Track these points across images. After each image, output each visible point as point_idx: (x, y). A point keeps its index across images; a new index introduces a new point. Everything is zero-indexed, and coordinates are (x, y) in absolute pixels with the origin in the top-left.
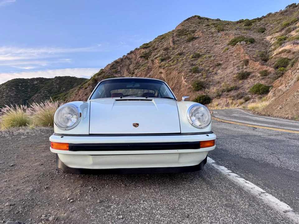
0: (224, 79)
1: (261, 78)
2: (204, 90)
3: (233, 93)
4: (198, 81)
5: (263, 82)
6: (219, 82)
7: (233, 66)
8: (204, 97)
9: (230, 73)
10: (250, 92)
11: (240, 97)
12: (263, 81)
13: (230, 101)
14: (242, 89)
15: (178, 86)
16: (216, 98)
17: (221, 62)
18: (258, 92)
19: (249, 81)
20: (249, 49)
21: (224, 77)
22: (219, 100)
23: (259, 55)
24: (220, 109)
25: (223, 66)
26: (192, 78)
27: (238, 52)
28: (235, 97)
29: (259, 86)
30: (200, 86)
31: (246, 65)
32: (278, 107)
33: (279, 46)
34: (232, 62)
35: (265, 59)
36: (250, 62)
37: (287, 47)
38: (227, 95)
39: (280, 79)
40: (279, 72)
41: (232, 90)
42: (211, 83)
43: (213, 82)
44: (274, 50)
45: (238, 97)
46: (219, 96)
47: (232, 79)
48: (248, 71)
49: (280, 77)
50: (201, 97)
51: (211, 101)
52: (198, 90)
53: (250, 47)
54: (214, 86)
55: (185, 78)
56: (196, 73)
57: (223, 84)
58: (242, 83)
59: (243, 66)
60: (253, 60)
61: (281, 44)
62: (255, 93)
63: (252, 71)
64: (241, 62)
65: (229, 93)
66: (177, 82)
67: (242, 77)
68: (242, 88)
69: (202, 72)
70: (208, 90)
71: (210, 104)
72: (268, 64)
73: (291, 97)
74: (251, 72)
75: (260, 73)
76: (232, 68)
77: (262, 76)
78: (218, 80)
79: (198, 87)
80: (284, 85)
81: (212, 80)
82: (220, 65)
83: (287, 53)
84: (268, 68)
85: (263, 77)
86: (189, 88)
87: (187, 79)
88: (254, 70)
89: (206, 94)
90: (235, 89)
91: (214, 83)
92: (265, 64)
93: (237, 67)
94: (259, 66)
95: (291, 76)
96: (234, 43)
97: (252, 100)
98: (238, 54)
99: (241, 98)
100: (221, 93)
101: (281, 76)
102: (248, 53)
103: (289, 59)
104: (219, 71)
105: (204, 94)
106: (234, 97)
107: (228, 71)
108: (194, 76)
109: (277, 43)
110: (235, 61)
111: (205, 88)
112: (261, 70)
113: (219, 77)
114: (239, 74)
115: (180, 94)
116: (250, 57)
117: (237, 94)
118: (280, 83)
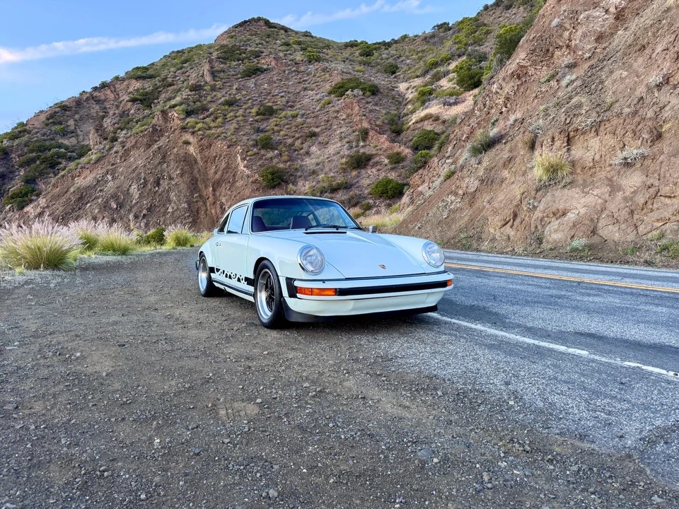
0: (324, 166)
1: (390, 166)
2: (287, 188)
3: (341, 195)
4: (273, 167)
5: (393, 176)
6: (314, 172)
7: (340, 141)
9: (334, 155)
10: (371, 194)
11: (353, 202)
12: (393, 174)
14: (358, 187)
15: (229, 175)
17: (317, 130)
18: (385, 195)
19: (369, 172)
20: (369, 106)
21: (324, 162)
23: (386, 121)
25: (320, 139)
26: (261, 159)
27: (349, 111)
29: (387, 183)
30: (277, 179)
31: (364, 140)
32: (416, 225)
33: (421, 106)
34: (338, 132)
35: (396, 130)
36: (371, 133)
37: (434, 108)
39: (420, 171)
40: (420, 158)
41: (339, 189)
42: (299, 174)
43: (302, 171)
44: (413, 112)
45: (350, 203)
47: (339, 166)
48: (368, 153)
49: (420, 168)
52: (274, 187)
53: (370, 102)
54: (306, 180)
55: (243, 159)
56: (268, 150)
57: (321, 176)
58: (358, 177)
59: (358, 141)
60: (376, 131)
61: (423, 103)
62: (381, 197)
63: (374, 152)
64: (355, 134)
65: (333, 195)
66: (228, 167)
67: (358, 163)
68: (357, 185)
69: (280, 147)
70: (294, 188)
72: (402, 139)
73: (435, 210)
74: (373, 155)
75: (388, 157)
76: (339, 145)
77: (391, 163)
78: (312, 167)
79: (273, 179)
80: (427, 184)
81: (301, 166)
82: (314, 135)
83: (433, 121)
84: (402, 148)
85: (393, 166)
86: (255, 181)
87: (248, 161)
88: (377, 150)
90: (346, 188)
91: (305, 174)
92: (396, 140)
93: (348, 142)
94: (387, 144)
95: (437, 169)
96: (340, 90)
97: (375, 209)
98: (348, 116)
99: (355, 205)
100: (318, 194)
101: (423, 166)
102: (367, 115)
103: (436, 134)
104: (314, 149)
107: (331, 149)
108: (264, 155)
109: (418, 99)
110: (344, 129)
111: (287, 183)
112: (390, 152)
113: (314, 161)
114: (352, 157)
115: (234, 193)
116: (371, 124)
117: (348, 197)
118: (421, 179)
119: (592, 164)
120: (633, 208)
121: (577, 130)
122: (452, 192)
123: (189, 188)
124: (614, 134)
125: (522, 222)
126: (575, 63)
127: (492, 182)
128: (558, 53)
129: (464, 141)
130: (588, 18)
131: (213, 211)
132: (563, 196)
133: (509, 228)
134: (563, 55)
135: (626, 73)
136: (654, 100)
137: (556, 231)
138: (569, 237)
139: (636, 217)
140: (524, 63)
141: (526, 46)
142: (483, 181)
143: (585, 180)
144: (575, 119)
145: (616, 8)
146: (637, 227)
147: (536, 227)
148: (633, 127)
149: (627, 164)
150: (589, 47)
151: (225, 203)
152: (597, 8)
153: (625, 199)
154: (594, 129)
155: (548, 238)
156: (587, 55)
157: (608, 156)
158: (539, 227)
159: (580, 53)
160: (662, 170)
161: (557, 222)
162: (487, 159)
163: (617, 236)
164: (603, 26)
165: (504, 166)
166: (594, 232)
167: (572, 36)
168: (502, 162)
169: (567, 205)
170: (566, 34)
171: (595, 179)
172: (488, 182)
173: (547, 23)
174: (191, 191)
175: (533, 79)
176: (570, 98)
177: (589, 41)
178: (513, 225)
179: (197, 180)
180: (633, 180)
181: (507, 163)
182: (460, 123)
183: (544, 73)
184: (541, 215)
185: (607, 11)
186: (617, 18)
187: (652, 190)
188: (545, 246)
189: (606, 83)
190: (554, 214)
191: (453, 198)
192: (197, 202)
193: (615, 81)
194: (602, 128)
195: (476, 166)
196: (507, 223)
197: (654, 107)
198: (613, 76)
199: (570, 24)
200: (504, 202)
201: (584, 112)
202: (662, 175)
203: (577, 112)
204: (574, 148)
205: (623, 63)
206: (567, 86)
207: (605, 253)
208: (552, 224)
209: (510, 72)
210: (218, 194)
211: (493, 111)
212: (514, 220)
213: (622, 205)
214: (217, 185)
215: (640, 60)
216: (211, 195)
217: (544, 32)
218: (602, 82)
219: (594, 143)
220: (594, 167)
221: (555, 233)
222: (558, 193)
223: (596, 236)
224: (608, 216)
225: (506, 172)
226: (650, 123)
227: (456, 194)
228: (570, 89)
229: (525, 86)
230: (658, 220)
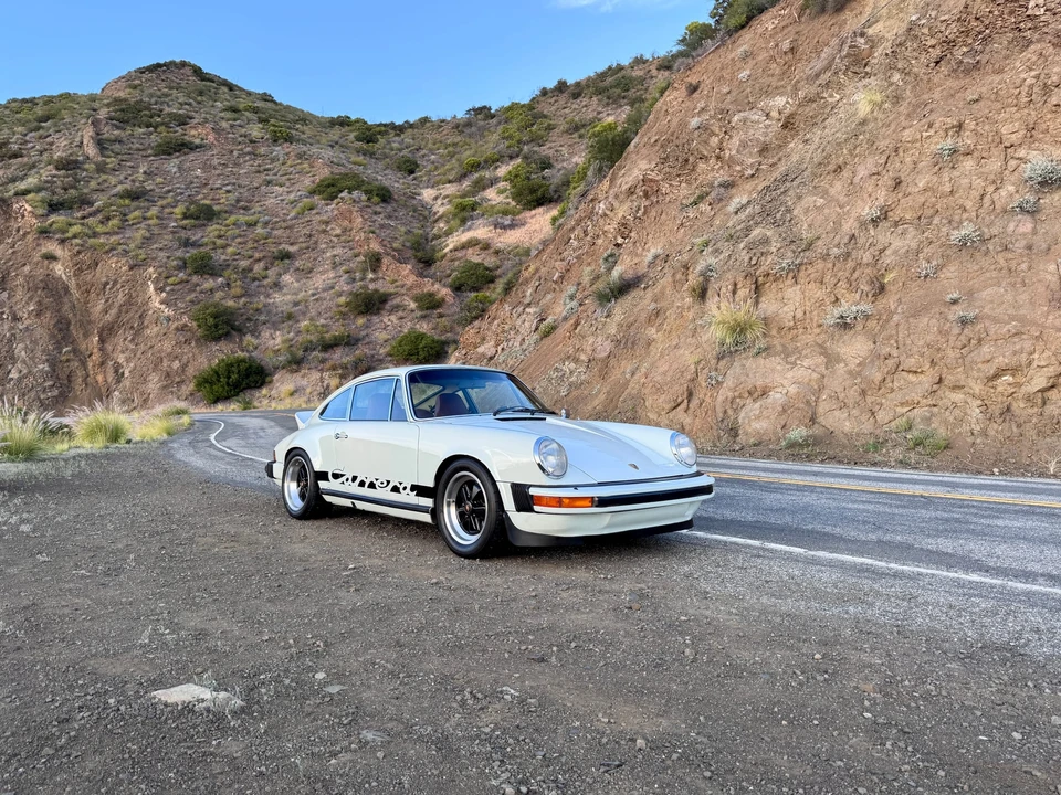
0: (307, 307)
1: (418, 314)
2: (241, 340)
3: (339, 356)
4: (216, 305)
5: (424, 327)
6: (290, 317)
7: (333, 268)
8: (243, 366)
9: (324, 290)
10: (391, 355)
12: (425, 325)
13: (334, 382)
14: (368, 343)
15: (133, 315)
16: (285, 371)
17: (292, 249)
18: (414, 357)
19: (385, 320)
20: (380, 219)
21: (306, 301)
22: (297, 377)
23: (408, 244)
24: (304, 406)
25: (298, 263)
26: (191, 291)
27: (346, 223)
28: (347, 368)
29: (416, 338)
30: (222, 325)
31: (374, 271)
33: (460, 226)
34: (328, 254)
35: (426, 261)
36: (385, 261)
37: (481, 231)
38: (323, 361)
39: (477, 323)
40: (475, 304)
41: (337, 345)
42: (263, 318)
43: (269, 312)
44: (448, 233)
45: (356, 368)
46: (296, 364)
47: (334, 309)
48: (382, 291)
49: (476, 318)
50: (231, 365)
51: (268, 379)
52: (217, 339)
53: (380, 213)
54: (276, 329)
55: (160, 290)
56: (207, 276)
57: (304, 324)
58: (367, 327)
59: (364, 271)
60: (394, 257)
61: (463, 221)
62: (405, 360)
63: (392, 290)
64: (358, 259)
65: (327, 356)
66: (130, 302)
67: (366, 306)
68: (367, 340)
69: (227, 273)
70: (255, 341)
71: (264, 391)
72: (435, 273)
74: (391, 294)
75: (416, 299)
76: (331, 274)
77: (420, 308)
78: (286, 308)
79: (216, 326)
81: (265, 306)
82: (286, 256)
83: (481, 249)
84: (437, 286)
85: (424, 313)
86: (183, 328)
87: (168, 293)
88: (397, 287)
89: (245, 354)
90: (348, 344)
91: (274, 319)
92: (425, 273)
93: (347, 272)
94: (412, 279)
95: (508, 321)
96: (330, 189)
98: (345, 231)
100: (301, 353)
101: (480, 316)
102: (377, 231)
103: (487, 269)
104: (287, 278)
105: (241, 354)
106: (344, 367)
107: (319, 281)
108: (198, 285)
109: (455, 216)
110: (338, 251)
111: (240, 331)
112: (417, 291)
113: (288, 298)
114: (356, 295)
115: (142, 347)
116: (385, 246)
117: (353, 359)
118: (479, 335)
119: (792, 323)
120: (863, 386)
121: (768, 274)
122: (569, 357)
123: (53, 336)
124: (822, 282)
125: (701, 404)
126: (733, 182)
127: (633, 343)
128: (702, 165)
129: (556, 282)
130: (745, 121)
131: (100, 378)
132: (757, 367)
133: (682, 412)
134: (713, 170)
135: (822, 200)
136: (870, 240)
137: (758, 418)
138: (779, 427)
139: (869, 399)
140: (652, 175)
141: (644, 151)
142: (619, 342)
143: (784, 346)
144: (763, 258)
145: (780, 113)
146: (873, 414)
147: (725, 412)
148: (847, 274)
149: (844, 325)
150: (751, 161)
151: (124, 364)
152: (754, 110)
153: (850, 373)
154: (791, 274)
155: (747, 427)
156: (750, 172)
157: (815, 312)
158: (730, 412)
159: (738, 168)
160: (900, 335)
161: (757, 405)
162: (620, 309)
163: (848, 426)
164: (766, 135)
165: (649, 321)
166: (813, 420)
167: (724, 144)
168: (644, 316)
169: (767, 381)
170: (714, 141)
171: (799, 345)
172: (627, 342)
173: (675, 122)
174: (58, 343)
175: (668, 199)
176: (749, 229)
177: (751, 154)
178: (688, 408)
179: (69, 323)
180: (854, 348)
181: (653, 317)
182: (537, 256)
183: (684, 192)
184: (730, 394)
185: (767, 115)
186: (785, 126)
187: (891, 363)
188: (741, 438)
189: (795, 212)
190: (750, 393)
191: (573, 366)
192: (68, 361)
193: (807, 210)
194: (802, 274)
195: (603, 319)
196: (679, 405)
197: (872, 249)
198: (803, 203)
199: (720, 127)
200: (671, 373)
201: (774, 250)
202: (901, 343)
203: (765, 250)
204: (763, 299)
205: (815, 187)
206: (736, 213)
207: (837, 451)
208: (748, 408)
209: (625, 187)
210: (109, 347)
211: (600, 241)
212: (689, 401)
213: (847, 383)
214: (107, 333)
215: (838, 185)
216: (96, 350)
217: (672, 135)
218: (789, 211)
219: (793, 293)
220: (795, 327)
221: (756, 421)
222: (750, 363)
223: (816, 425)
224: (831, 397)
225: (654, 330)
226: (868, 270)
227: (576, 360)
228: (742, 216)
229: (658, 208)
230: (902, 404)
